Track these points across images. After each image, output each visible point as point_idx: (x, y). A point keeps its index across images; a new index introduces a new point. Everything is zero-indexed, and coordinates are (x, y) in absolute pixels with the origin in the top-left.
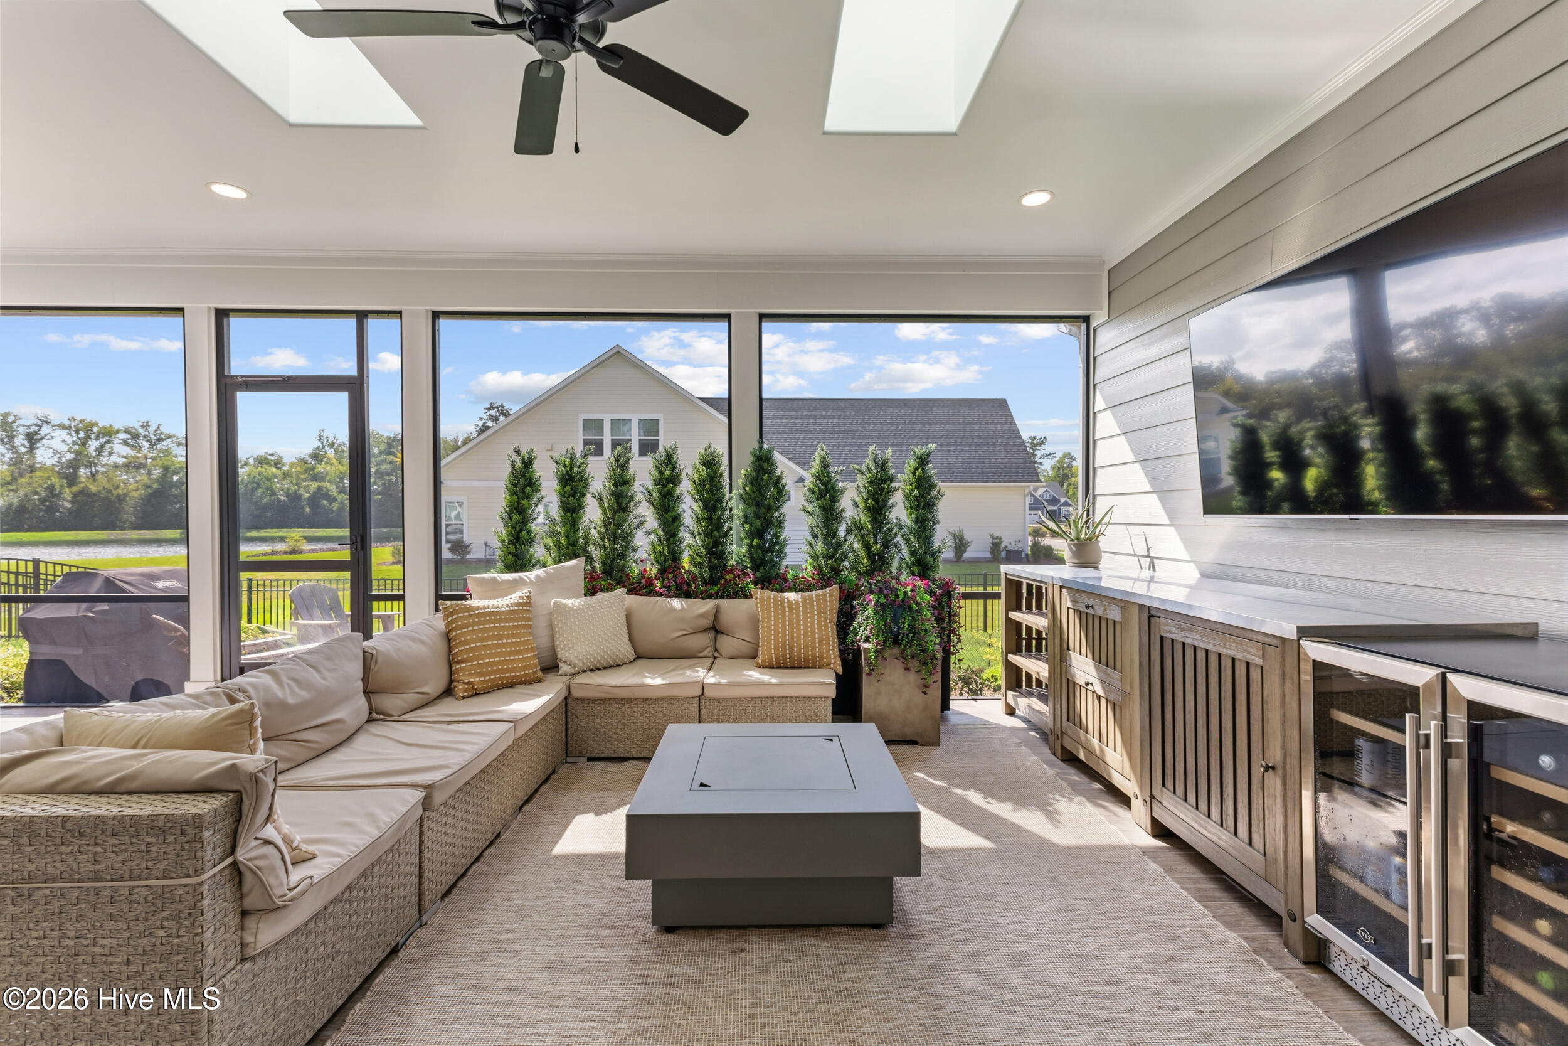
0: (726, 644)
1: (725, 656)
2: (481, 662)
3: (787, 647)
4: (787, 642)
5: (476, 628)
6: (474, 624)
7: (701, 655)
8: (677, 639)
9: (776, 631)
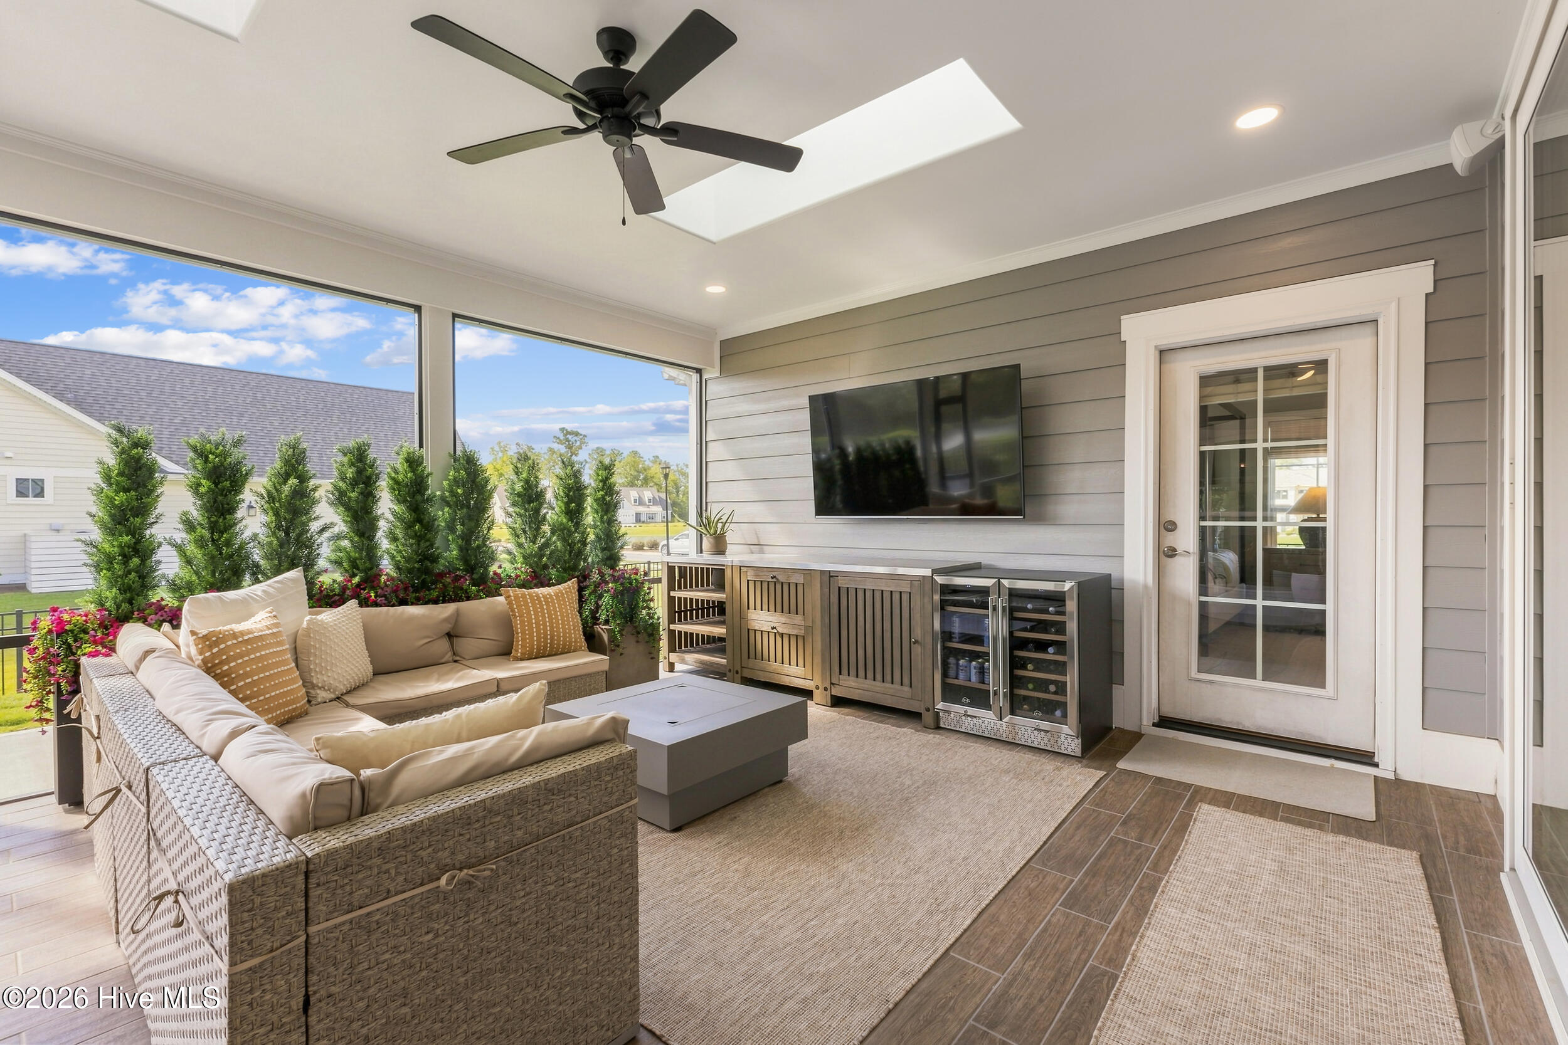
0: (467, 645)
1: (467, 658)
2: (268, 696)
3: (549, 637)
4: (549, 633)
5: (252, 656)
6: (248, 653)
7: (443, 661)
8: (424, 647)
9: (537, 623)
